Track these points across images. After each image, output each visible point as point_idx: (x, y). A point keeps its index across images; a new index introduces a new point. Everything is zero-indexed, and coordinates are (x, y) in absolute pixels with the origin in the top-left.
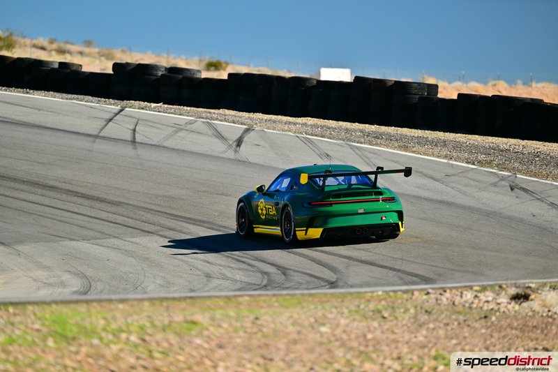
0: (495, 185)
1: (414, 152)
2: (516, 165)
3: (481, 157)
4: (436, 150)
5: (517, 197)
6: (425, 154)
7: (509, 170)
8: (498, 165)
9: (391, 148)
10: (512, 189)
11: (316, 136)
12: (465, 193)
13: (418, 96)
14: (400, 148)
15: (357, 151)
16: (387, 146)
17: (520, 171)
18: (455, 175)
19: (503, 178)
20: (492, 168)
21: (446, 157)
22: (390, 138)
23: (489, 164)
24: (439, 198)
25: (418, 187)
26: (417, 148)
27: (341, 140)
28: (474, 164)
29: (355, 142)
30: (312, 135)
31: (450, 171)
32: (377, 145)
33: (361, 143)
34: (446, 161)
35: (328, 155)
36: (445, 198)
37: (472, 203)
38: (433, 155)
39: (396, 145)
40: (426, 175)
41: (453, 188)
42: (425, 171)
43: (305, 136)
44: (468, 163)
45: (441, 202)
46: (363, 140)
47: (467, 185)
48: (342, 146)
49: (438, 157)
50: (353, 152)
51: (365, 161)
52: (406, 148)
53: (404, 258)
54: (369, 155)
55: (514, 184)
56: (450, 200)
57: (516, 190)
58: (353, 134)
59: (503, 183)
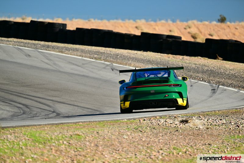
0: (104, 68)
1: (66, 54)
2: (111, 59)
3: (96, 56)
4: (75, 53)
5: (116, 74)
6: (71, 55)
7: (109, 62)
8: (104, 60)
9: (56, 52)
10: (113, 70)
11: (22, 46)
12: (92, 72)
13: (58, 29)
14: (59, 52)
15: (41, 53)
16: (54, 51)
17: (114, 62)
18: (86, 64)
19: (107, 65)
20: (102, 61)
21: (80, 56)
22: (53, 47)
23: (100, 59)
24: (82, 74)
25: (72, 69)
26: (67, 52)
27: (33, 48)
28: (93, 59)
29: (39, 49)
30: (20, 46)
31: (84, 62)
32: (49, 50)
33: (42, 50)
34: (80, 58)
35: (29, 55)
36: (85, 74)
37: (97, 76)
38: (74, 55)
39: (58, 51)
40: (74, 64)
41: (87, 70)
42: (73, 62)
43: (17, 46)
44: (90, 58)
45: (83, 76)
46: (42, 49)
47: (93, 68)
48: (34, 51)
49: (77, 56)
50: (39, 54)
51: (46, 58)
52: (62, 52)
53: (77, 100)
54: (48, 55)
55: (112, 68)
56: (87, 75)
57: (114, 70)
58: (37, 46)
59: (108, 67)
